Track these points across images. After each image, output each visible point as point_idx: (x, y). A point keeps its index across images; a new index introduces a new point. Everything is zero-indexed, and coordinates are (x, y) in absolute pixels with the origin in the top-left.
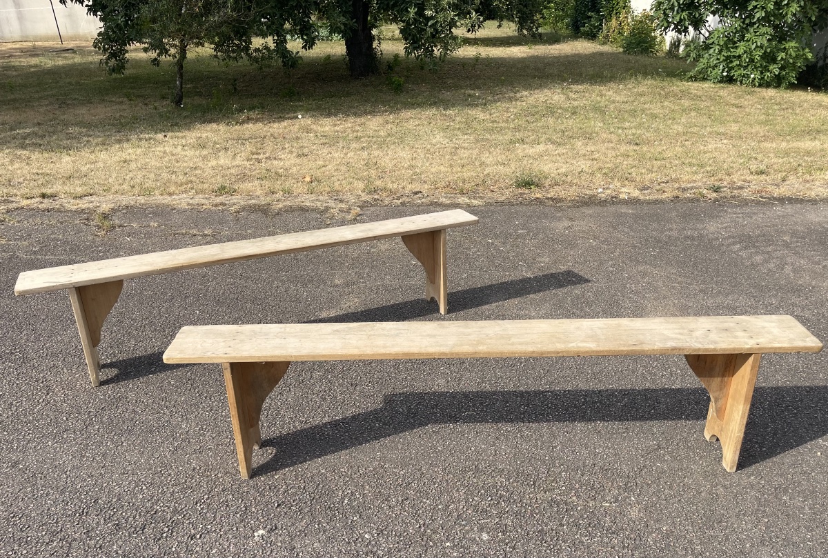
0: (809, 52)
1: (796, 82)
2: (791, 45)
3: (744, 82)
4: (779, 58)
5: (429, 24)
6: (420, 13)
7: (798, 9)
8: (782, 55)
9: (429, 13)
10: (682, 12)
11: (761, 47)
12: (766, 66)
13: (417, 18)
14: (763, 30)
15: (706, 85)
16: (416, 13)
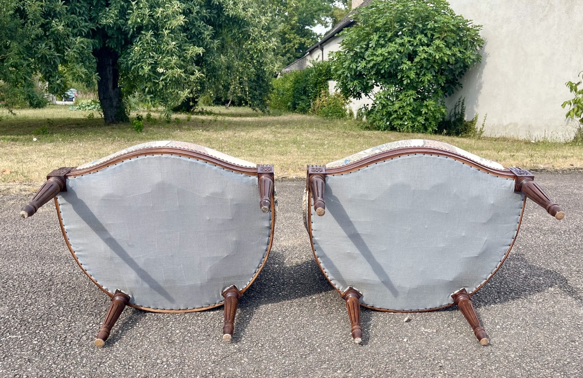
0: (443, 108)
1: (437, 129)
2: (430, 103)
3: (401, 129)
4: (423, 112)
5: (161, 79)
6: (153, 69)
7: (432, 77)
8: (424, 110)
9: (161, 70)
10: (354, 80)
11: (410, 104)
12: (414, 118)
13: (151, 73)
14: (410, 92)
16: (149, 70)
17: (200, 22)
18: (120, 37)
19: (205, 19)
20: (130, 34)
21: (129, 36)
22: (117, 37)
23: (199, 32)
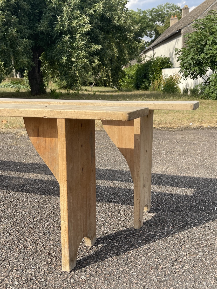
5: (74, 65)
6: (69, 59)
9: (73, 60)
10: (195, 67)
13: (67, 62)
15: (210, 100)
16: (67, 60)
17: (97, 30)
18: (48, 39)
19: (99, 27)
20: (55, 37)
21: (54, 38)
22: (46, 39)
23: (96, 36)
